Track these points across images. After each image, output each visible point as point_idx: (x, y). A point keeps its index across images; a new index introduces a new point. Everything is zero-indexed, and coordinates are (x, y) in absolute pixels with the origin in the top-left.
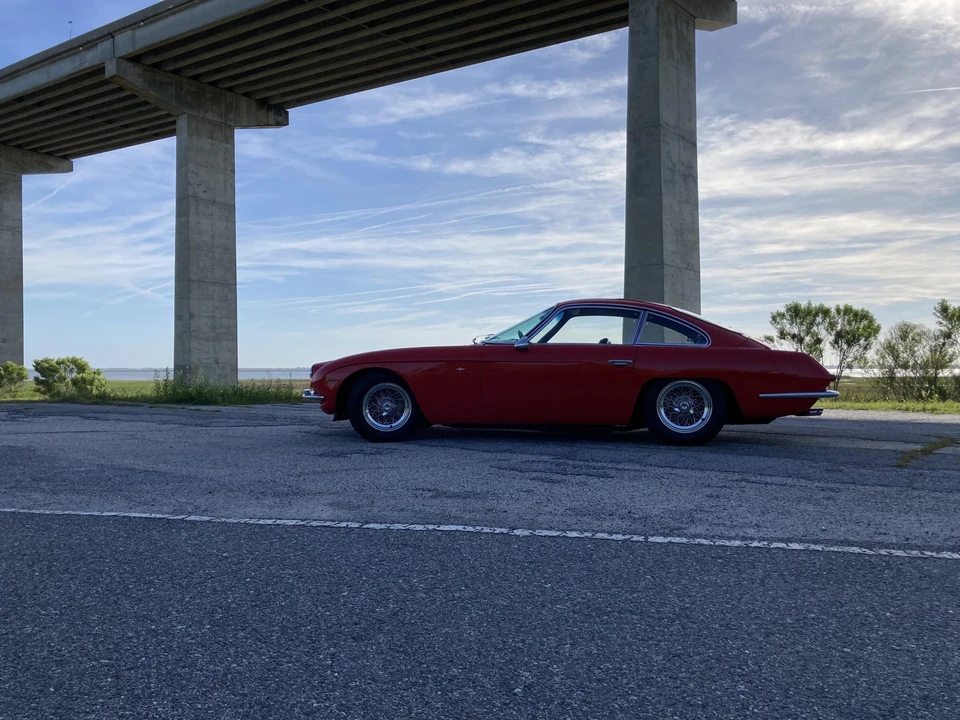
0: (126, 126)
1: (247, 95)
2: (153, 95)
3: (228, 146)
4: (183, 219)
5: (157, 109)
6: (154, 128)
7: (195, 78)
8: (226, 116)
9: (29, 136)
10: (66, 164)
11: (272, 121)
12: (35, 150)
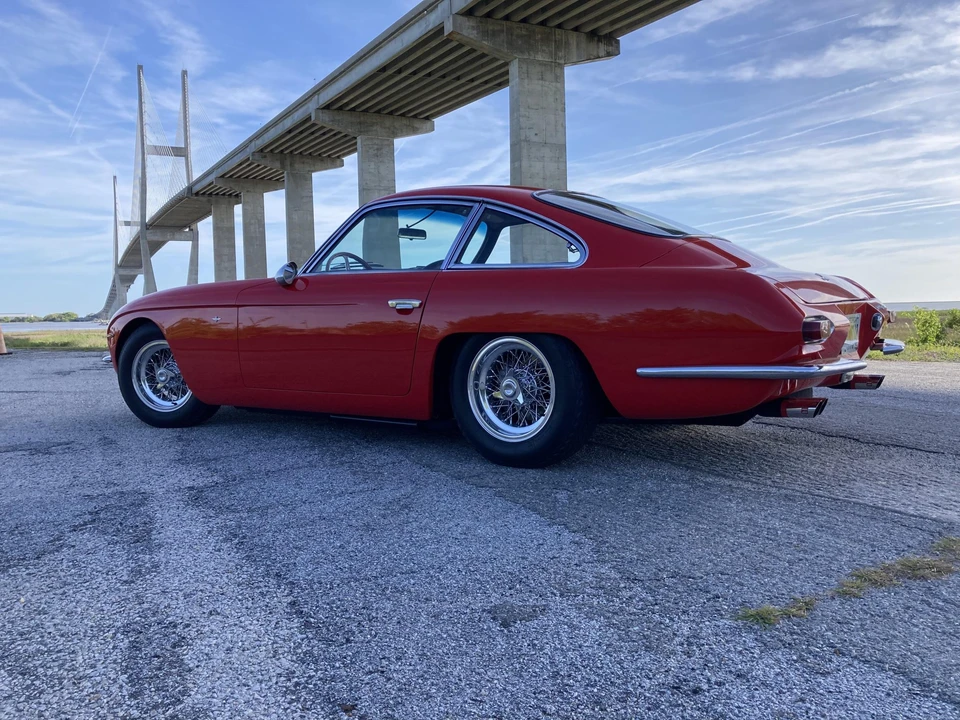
0: (472, 80)
1: (576, 29)
2: (486, 45)
3: (559, 85)
4: (517, 164)
5: (495, 59)
6: (496, 78)
7: (524, 21)
8: (556, 54)
9: (396, 102)
10: (428, 124)
11: (602, 53)
12: (403, 115)
